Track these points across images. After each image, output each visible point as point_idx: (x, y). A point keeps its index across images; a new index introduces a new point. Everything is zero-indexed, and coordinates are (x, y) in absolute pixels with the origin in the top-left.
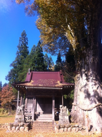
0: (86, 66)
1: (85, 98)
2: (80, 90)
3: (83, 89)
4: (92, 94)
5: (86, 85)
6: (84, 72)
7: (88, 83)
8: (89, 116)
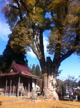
0: (54, 72)
1: (52, 86)
2: (50, 82)
3: (51, 82)
4: (54, 84)
5: (53, 80)
6: (53, 74)
7: (54, 79)
8: (53, 94)
